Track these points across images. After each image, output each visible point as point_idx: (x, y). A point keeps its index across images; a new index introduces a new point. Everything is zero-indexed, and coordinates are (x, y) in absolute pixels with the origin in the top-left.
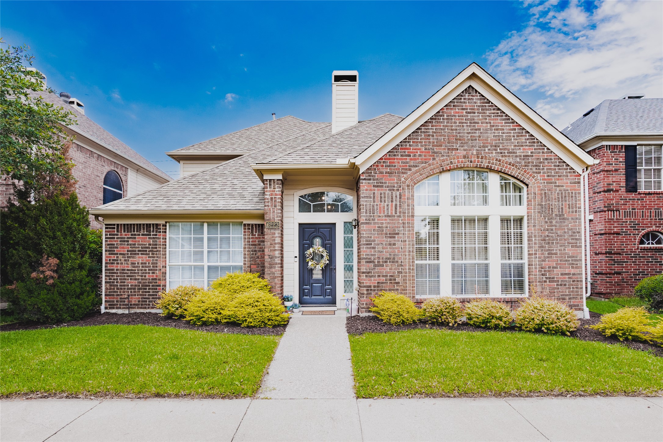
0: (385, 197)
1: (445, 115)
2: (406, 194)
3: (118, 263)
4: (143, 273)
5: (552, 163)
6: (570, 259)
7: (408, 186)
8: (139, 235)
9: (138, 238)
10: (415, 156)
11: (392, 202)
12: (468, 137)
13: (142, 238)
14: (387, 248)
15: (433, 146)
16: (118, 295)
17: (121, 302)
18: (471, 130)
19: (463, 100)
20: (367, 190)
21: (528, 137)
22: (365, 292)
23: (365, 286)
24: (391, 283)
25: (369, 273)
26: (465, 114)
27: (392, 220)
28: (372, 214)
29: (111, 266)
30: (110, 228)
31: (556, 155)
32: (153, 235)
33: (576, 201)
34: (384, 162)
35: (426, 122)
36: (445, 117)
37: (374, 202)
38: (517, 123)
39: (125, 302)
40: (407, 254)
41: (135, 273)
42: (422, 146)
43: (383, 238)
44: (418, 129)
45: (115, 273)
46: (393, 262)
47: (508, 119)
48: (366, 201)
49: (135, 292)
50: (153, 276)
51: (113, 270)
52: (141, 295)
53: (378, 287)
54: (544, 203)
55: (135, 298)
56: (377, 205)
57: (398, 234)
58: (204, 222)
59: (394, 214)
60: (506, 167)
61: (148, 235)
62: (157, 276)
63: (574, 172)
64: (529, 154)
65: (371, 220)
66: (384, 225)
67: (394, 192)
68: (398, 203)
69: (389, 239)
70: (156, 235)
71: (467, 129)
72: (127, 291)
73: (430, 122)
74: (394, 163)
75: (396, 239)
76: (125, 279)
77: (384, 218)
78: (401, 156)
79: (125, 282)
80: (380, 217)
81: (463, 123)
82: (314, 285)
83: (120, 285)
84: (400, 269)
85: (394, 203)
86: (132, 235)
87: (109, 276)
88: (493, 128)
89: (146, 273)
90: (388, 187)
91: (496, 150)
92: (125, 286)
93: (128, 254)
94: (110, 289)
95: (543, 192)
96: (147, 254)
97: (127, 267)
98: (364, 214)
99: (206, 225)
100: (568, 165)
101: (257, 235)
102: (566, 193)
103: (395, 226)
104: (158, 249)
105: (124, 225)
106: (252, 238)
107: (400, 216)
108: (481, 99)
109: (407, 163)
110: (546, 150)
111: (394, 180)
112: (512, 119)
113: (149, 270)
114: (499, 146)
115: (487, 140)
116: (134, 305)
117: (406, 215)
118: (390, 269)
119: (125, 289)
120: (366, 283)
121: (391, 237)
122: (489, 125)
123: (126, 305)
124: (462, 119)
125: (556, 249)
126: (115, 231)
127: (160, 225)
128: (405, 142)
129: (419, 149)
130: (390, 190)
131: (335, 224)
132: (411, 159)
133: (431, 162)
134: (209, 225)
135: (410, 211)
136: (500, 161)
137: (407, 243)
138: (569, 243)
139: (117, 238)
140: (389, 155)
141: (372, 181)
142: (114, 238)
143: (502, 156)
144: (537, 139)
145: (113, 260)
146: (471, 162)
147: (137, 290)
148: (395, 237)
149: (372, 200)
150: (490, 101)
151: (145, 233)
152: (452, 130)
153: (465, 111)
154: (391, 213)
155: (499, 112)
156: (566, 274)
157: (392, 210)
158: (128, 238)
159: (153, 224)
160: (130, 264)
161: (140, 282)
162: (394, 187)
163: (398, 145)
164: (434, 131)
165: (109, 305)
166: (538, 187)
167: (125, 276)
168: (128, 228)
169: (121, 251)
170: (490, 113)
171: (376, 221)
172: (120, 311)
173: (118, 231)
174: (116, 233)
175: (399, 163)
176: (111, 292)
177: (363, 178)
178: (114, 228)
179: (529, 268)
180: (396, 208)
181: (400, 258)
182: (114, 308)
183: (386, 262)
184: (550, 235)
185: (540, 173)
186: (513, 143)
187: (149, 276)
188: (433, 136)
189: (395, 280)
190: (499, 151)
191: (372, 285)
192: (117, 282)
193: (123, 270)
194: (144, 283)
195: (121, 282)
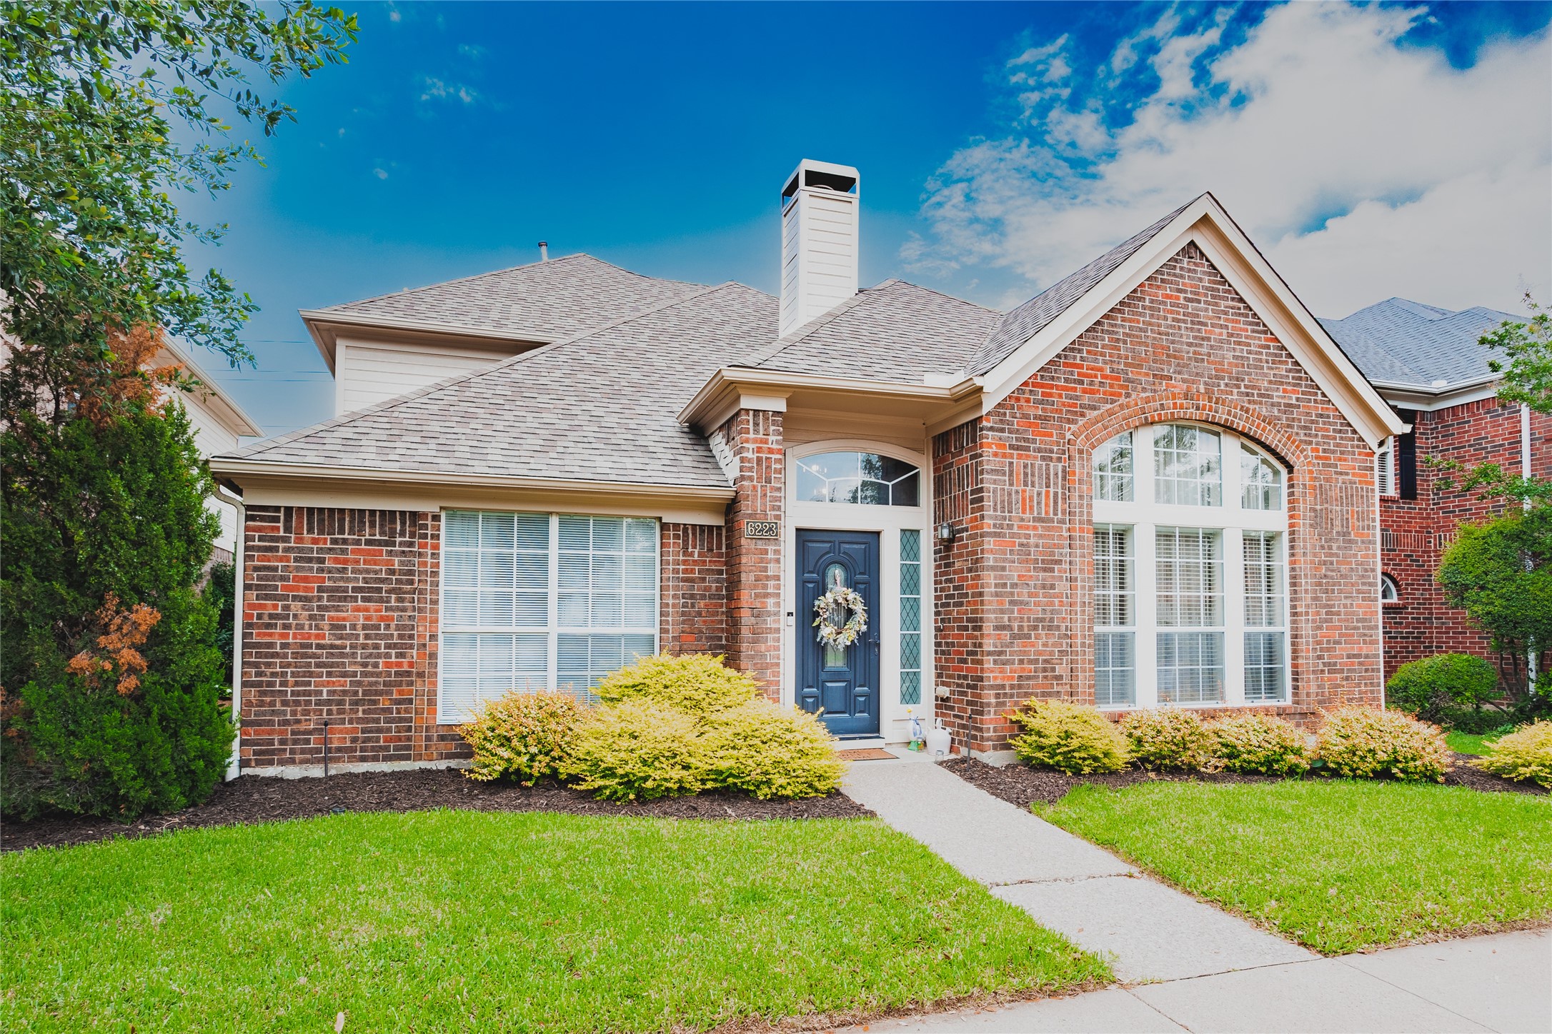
0: (1033, 475)
1: (1147, 298)
2: (1077, 471)
3: (286, 627)
4: (370, 655)
5: (1330, 423)
6: (1360, 624)
7: (1081, 452)
8: (358, 542)
9: (353, 551)
10: (1092, 383)
11: (1048, 486)
12: (1188, 352)
13: (368, 553)
14: (1036, 595)
15: (1126, 364)
16: (286, 723)
17: (295, 742)
18: (1195, 338)
19: (1178, 271)
20: (996, 455)
21: (1290, 366)
22: (993, 701)
23: (992, 686)
24: (1045, 677)
25: (1000, 653)
26: (1182, 301)
27: (1048, 529)
28: (1007, 514)
29: (265, 634)
30: (263, 519)
31: (1337, 409)
32: (401, 544)
33: (1368, 506)
34: (1031, 391)
35: (1112, 310)
36: (1147, 303)
37: (1011, 484)
38: (1272, 334)
39: (308, 741)
40: (1079, 609)
41: (342, 655)
42: (1105, 362)
43: (1030, 571)
44: (1098, 323)
45: (276, 655)
46: (1050, 628)
47: (1258, 324)
48: (995, 482)
49: (340, 712)
50: (399, 665)
51: (271, 645)
52: (359, 720)
53: (1020, 687)
54: (1318, 507)
55: (341, 731)
56: (1017, 492)
57: (1059, 562)
58: (551, 513)
59: (1052, 516)
60: (1258, 427)
61: (386, 543)
62: (411, 665)
63: (1364, 447)
64: (1294, 402)
65: (1005, 527)
66: (1032, 541)
67: (1052, 464)
68: (1060, 491)
69: (1041, 574)
70: (411, 544)
71: (1188, 337)
72: (315, 711)
73: (1120, 311)
74: (1050, 395)
75: (1056, 574)
76: (311, 674)
77: (1031, 523)
78: (1066, 380)
79: (309, 683)
80: (1022, 520)
81: (1178, 321)
82: (829, 684)
83: (293, 693)
84: (1064, 645)
85: (1052, 490)
86: (334, 541)
87: (256, 665)
88: (1233, 339)
89: (379, 656)
90: (1039, 450)
91: (1238, 387)
92: (309, 693)
93: (320, 598)
94: (262, 704)
95: (1317, 484)
96: (381, 600)
97: (317, 636)
98: (991, 513)
99: (554, 522)
100: (1355, 432)
101: (696, 555)
102: (1352, 488)
103: (1055, 544)
104: (416, 585)
105: (310, 510)
106: (685, 562)
107: (1062, 522)
108: (1209, 274)
109: (1077, 398)
110: (1320, 397)
111: (1052, 436)
112: (1264, 325)
113: (388, 646)
114: (1243, 380)
115: (1222, 363)
116: (339, 750)
117: (1077, 518)
118: (1044, 645)
119: (308, 703)
120: (995, 678)
121: (1045, 570)
122: (1225, 331)
123: (311, 751)
124: (1178, 313)
125: (1339, 603)
126: (278, 528)
127: (424, 516)
128: (1072, 350)
129: (1101, 370)
130: (1043, 458)
131: (878, 533)
132: (1085, 391)
133: (1122, 400)
134: (565, 521)
135: (1085, 510)
136: (1247, 411)
137: (1079, 584)
138: (1359, 592)
139: (287, 550)
140: (1042, 376)
141: (1006, 434)
142: (277, 549)
143: (1249, 402)
144: (1306, 373)
145: (271, 616)
146: (1198, 408)
147: (347, 707)
148: (1052, 570)
149: (1007, 478)
150: (1226, 281)
151: (378, 537)
152: (1159, 334)
153: (1182, 295)
154: (1047, 513)
155: (1242, 305)
156: (1355, 656)
157: (1047, 505)
158: (320, 550)
159: (403, 513)
160: (326, 627)
161: (359, 683)
162: (1051, 451)
163: (1058, 356)
164: (1127, 331)
165: (255, 753)
166: (1311, 472)
167: (309, 665)
168: (321, 521)
169: (297, 589)
170: (1226, 307)
171: (1015, 530)
172: (293, 772)
173: (287, 529)
174: (282, 533)
175: (1060, 396)
176: (264, 713)
177: (989, 425)
178: (277, 519)
179: (1293, 644)
180: (1056, 502)
181: (1064, 618)
182: (271, 763)
183: (1035, 628)
184: (1329, 573)
185: (1310, 443)
186: (1266, 375)
187: (387, 665)
188: (1125, 342)
189: (1053, 670)
190: (1243, 389)
191: (1007, 683)
192: (284, 684)
193: (303, 646)
194: (371, 684)
195: (297, 684)
